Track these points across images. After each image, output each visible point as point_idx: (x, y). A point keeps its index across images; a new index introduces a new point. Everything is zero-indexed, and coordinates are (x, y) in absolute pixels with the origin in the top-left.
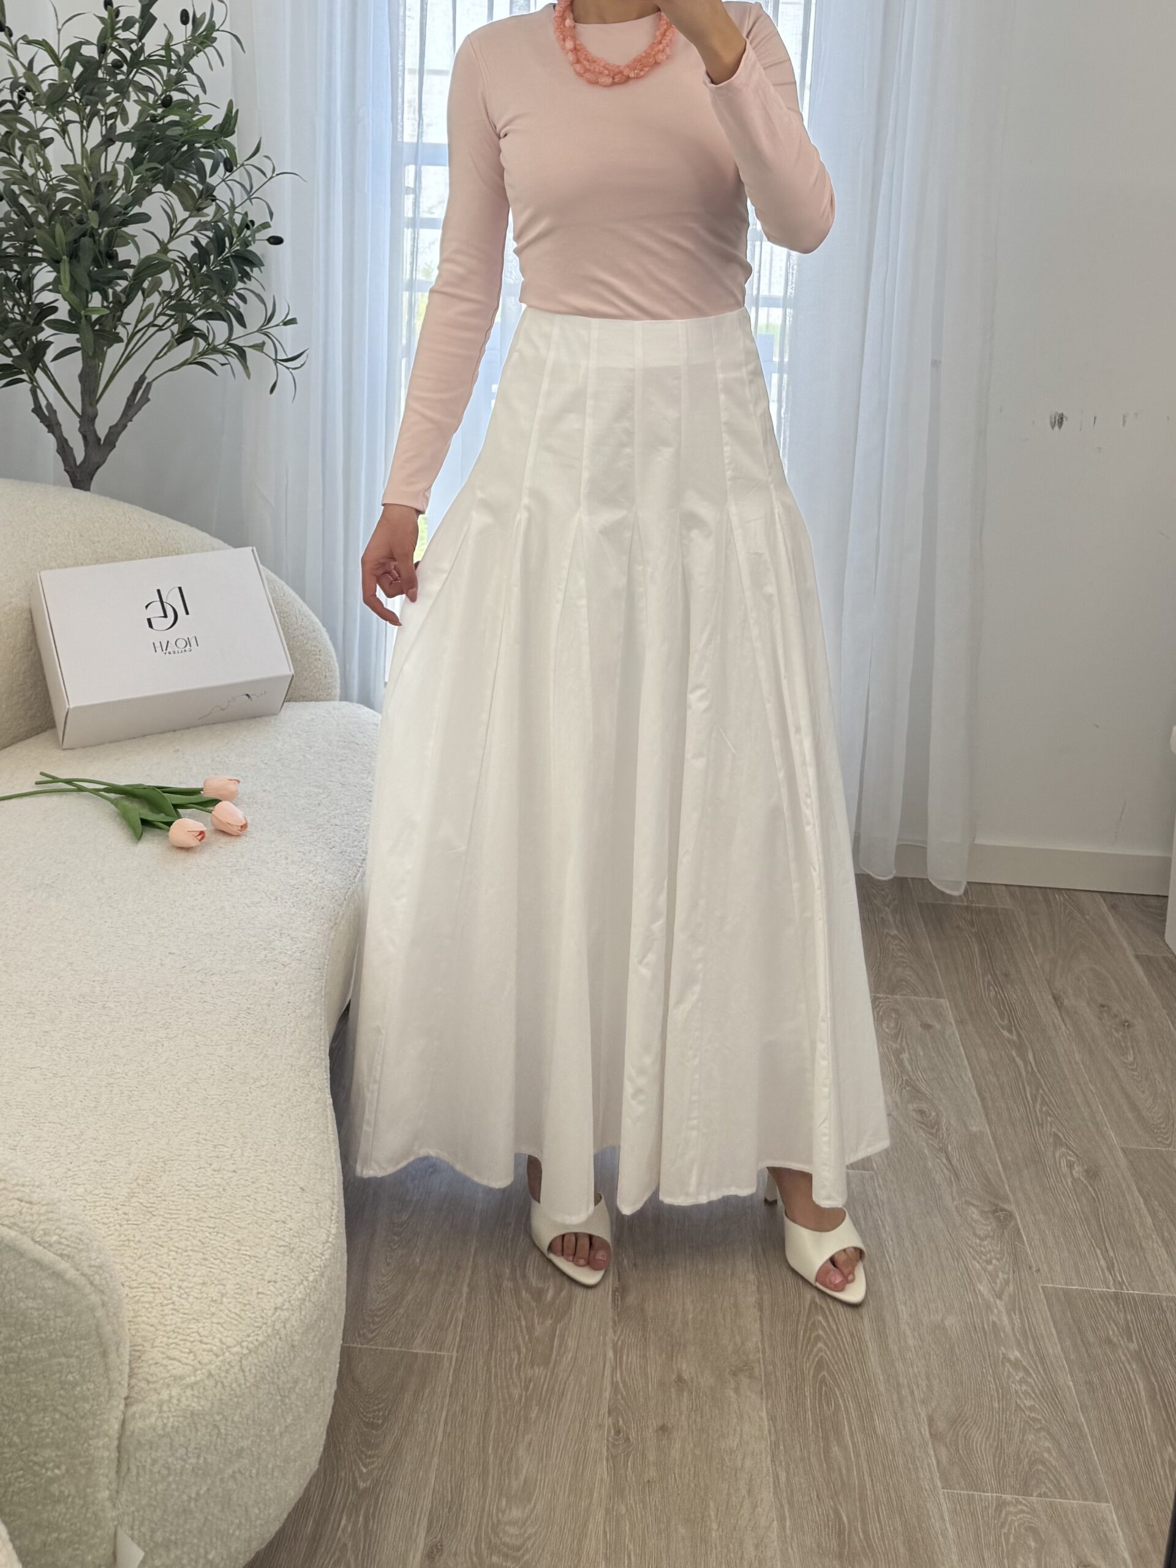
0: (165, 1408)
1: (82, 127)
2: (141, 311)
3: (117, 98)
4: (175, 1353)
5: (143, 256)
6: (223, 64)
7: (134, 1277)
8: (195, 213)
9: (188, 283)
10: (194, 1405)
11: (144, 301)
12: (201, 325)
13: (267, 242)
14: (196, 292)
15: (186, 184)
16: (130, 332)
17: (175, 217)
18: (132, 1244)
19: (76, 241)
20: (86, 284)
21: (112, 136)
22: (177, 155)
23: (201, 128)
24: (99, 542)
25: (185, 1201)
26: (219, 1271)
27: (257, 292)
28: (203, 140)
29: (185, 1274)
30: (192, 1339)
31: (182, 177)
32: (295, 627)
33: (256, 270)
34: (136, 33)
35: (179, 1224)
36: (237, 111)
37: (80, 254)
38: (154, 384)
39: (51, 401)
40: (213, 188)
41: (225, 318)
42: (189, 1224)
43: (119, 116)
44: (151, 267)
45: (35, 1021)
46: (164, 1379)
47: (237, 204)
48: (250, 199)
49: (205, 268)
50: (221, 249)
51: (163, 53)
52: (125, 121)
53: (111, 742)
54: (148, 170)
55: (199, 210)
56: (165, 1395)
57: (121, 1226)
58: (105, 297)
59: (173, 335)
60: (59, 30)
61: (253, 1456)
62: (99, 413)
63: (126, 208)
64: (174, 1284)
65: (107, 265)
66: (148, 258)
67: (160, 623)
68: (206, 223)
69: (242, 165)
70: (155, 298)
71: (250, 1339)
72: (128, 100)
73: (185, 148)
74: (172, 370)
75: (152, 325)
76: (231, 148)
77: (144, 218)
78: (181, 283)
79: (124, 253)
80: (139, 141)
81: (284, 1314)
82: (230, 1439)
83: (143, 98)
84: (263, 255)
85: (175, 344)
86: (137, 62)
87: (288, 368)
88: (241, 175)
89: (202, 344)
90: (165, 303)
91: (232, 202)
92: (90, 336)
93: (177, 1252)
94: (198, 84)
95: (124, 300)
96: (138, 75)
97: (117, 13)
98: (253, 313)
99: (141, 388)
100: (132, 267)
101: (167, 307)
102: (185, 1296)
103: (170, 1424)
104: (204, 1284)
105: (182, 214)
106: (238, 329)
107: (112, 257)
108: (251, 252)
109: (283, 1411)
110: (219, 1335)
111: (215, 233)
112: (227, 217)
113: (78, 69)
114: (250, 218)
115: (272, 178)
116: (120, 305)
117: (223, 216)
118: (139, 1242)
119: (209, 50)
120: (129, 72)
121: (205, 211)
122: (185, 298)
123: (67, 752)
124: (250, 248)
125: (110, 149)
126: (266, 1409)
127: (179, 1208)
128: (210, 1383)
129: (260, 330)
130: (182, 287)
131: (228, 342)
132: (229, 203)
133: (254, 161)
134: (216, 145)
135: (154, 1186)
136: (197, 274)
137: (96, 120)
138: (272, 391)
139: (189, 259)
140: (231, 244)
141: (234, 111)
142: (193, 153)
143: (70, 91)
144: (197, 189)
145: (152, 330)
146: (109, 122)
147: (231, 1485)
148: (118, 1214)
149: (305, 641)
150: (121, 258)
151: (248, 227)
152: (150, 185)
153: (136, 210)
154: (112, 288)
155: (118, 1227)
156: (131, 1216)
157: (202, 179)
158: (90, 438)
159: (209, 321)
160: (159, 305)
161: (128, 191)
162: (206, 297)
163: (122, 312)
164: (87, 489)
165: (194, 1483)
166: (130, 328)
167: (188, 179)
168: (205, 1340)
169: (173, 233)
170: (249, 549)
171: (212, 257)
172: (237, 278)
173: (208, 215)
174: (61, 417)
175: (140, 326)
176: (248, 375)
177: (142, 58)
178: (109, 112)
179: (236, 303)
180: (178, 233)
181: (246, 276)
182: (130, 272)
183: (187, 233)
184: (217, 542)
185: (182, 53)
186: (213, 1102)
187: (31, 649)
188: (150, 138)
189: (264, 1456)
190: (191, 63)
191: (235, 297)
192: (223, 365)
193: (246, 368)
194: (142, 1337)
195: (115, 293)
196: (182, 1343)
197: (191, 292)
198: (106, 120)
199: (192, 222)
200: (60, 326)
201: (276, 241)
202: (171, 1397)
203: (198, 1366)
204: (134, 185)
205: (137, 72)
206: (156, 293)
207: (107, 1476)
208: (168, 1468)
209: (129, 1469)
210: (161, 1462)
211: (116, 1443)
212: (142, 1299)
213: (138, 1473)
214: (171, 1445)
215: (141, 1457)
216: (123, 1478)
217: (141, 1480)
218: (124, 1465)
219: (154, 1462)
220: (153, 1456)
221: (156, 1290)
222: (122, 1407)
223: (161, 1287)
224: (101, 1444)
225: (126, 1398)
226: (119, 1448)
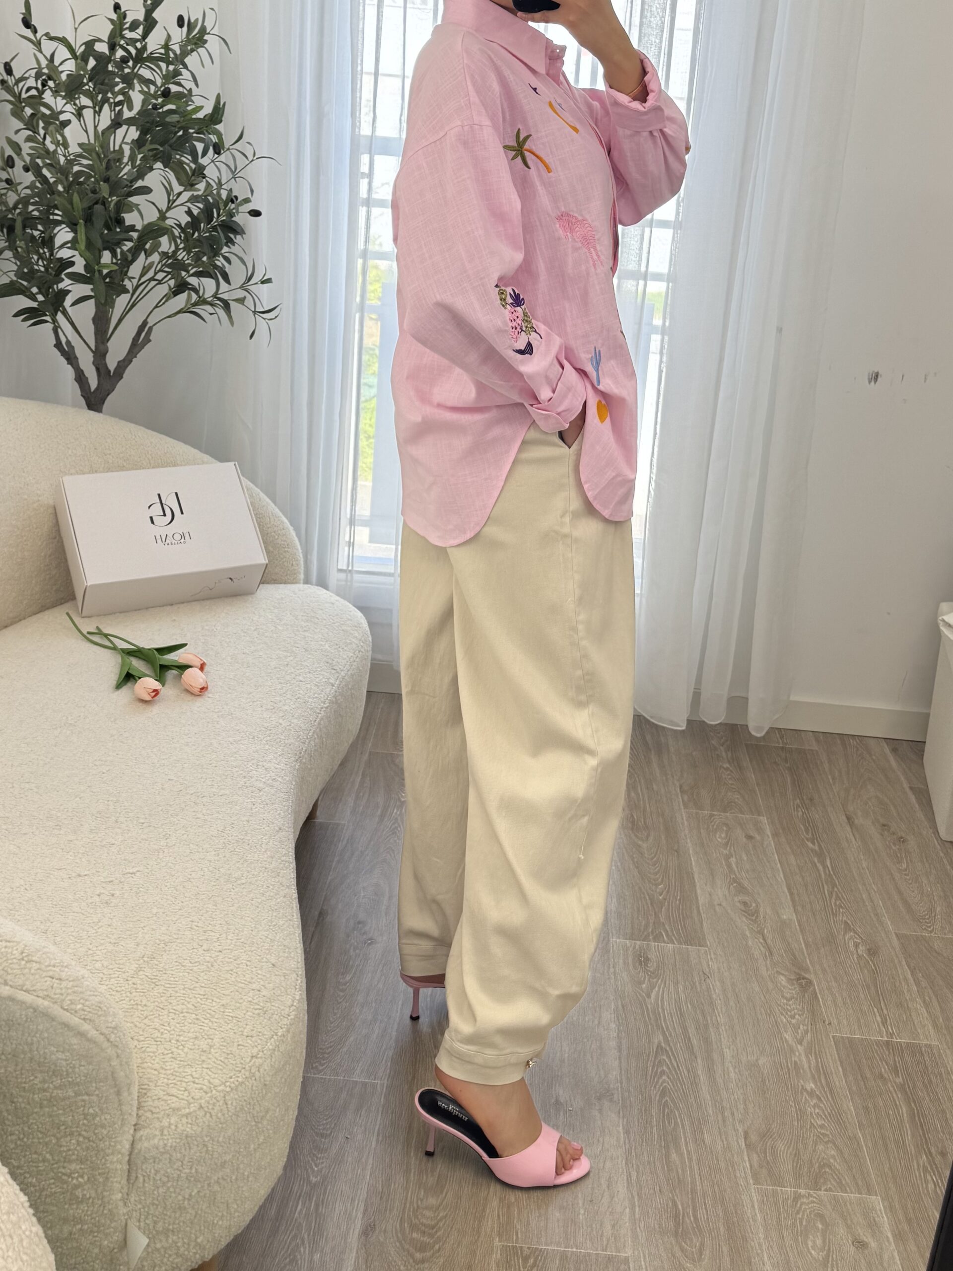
0: (166, 1132)
1: (95, 112)
2: (144, 267)
3: (124, 88)
4: (173, 1091)
5: (146, 222)
6: (213, 62)
7: (141, 1033)
8: (189, 187)
9: (182, 246)
10: (188, 1130)
11: (146, 259)
12: (193, 279)
13: (248, 215)
14: (189, 253)
15: (181, 163)
16: (135, 285)
17: (172, 189)
18: (140, 1007)
19: (90, 208)
20: (99, 244)
21: (120, 121)
22: (174, 139)
23: (194, 116)
24: (110, 454)
25: (181, 974)
26: (207, 1029)
27: (239, 255)
28: (196, 127)
29: (182, 1030)
30: (186, 1080)
31: (178, 157)
32: (269, 525)
33: (238, 237)
34: (141, 33)
35: (176, 992)
36: (224, 104)
37: (94, 219)
38: (154, 328)
39: (70, 339)
40: (204, 168)
41: (213, 276)
42: (184, 992)
43: (125, 104)
44: (153, 231)
45: (62, 832)
46: (164, 1110)
47: (223, 182)
48: (235, 178)
49: (196, 234)
50: (210, 218)
51: (162, 51)
52: (130, 108)
54: (149, 150)
55: (192, 185)
56: (165, 1123)
57: (131, 993)
58: (114, 254)
59: (170, 289)
60: (76, 29)
61: (233, 1166)
62: (110, 350)
63: (131, 182)
64: (173, 1038)
65: (115, 228)
66: (150, 224)
68: (197, 196)
69: (228, 149)
70: (155, 257)
71: (232, 1080)
72: (133, 91)
73: (181, 133)
74: (170, 315)
75: (152, 279)
76: (219, 135)
77: (146, 190)
78: (177, 246)
79: (130, 218)
80: (142, 125)
81: (258, 1061)
82: (216, 1155)
83: (147, 90)
84: (245, 224)
85: (172, 295)
86: (141, 58)
87: (264, 319)
88: (226, 156)
89: (194, 295)
90: (164, 262)
91: (220, 180)
92: (102, 287)
93: (175, 1014)
94: (191, 79)
95: (130, 258)
96: (141, 69)
97: (125, 16)
98: (236, 273)
99: (143, 331)
100: (137, 230)
101: (165, 265)
102: (181, 1047)
103: (169, 1145)
104: (196, 1038)
105: (177, 188)
106: (223, 285)
107: (120, 222)
108: (234, 222)
109: (257, 1133)
110: (207, 1077)
111: (205, 206)
112: (215, 192)
113: (92, 62)
114: (234, 194)
115: (253, 160)
116: (126, 262)
117: (211, 191)
118: (145, 1005)
119: (201, 50)
120: (134, 67)
121: (197, 186)
122: (180, 258)
124: (232, 217)
125: (118, 131)
126: (244, 1132)
127: (177, 979)
128: (201, 1113)
129: (242, 287)
130: (177, 249)
131: (215, 293)
132: (217, 181)
133: (237, 146)
134: (207, 131)
135: (157, 963)
136: (190, 239)
137: (106, 107)
138: (251, 337)
139: (183, 225)
140: (219, 215)
141: (222, 104)
142: (187, 138)
143: (85, 81)
144: (190, 168)
145: (153, 283)
146: (118, 109)
147: (216, 1188)
148: (128, 984)
149: (277, 537)
150: (127, 224)
151: (231, 200)
152: (152, 165)
153: (140, 183)
154: (120, 248)
155: (128, 994)
156: (139, 986)
157: (195, 159)
158: (102, 371)
159: (200, 276)
160: (159, 263)
161: (133, 167)
162: (197, 258)
163: (128, 268)
164: (99, 410)
165: (188, 1187)
166: (135, 282)
167: (183, 159)
168: (197, 1081)
169: (170, 204)
170: (231, 464)
171: (202, 225)
172: (222, 242)
173: (199, 190)
174: (78, 353)
175: (143, 280)
176: (232, 323)
177: (145, 55)
178: (117, 100)
179: (222, 264)
180: (174, 205)
181: (230, 240)
182: (135, 235)
183: (182, 205)
184: (206, 457)
185: (178, 52)
186: (203, 897)
187: (55, 538)
188: (152, 123)
189: (241, 1166)
190: (186, 60)
191: (220, 257)
192: (211, 314)
193: (230, 317)
194: (147, 1078)
195: (122, 252)
196: (179, 1083)
197: (185, 253)
198: (115, 107)
199: (186, 195)
200: (77, 278)
201: (256, 213)
202: (170, 1124)
203: (192, 1101)
204: (138, 162)
205: (141, 67)
206: (156, 253)
207: (120, 1183)
208: (168, 1177)
209: (137, 1177)
210: (162, 1172)
211: (127, 1158)
212: (148, 1050)
213: (144, 1181)
214: (170, 1159)
215: (147, 1168)
216: (133, 1184)
217: (146, 1185)
218: (134, 1175)
219: (157, 1172)
220: (156, 1168)
221: (159, 1043)
222: (132, 1131)
223: (162, 1040)
224: (115, 1159)
225: (135, 1125)
226: (129, 1162)
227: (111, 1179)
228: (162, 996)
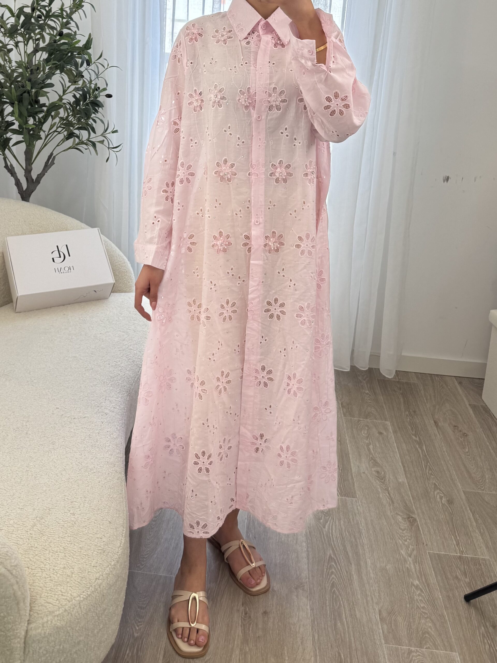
0: (45, 625)
1: (25, 44)
2: (51, 125)
3: (40, 31)
4: (50, 601)
5: (51, 102)
6: (86, 17)
8: (74, 83)
9: (71, 114)
10: (58, 624)
11: (52, 121)
12: (77, 132)
13: (105, 97)
14: (74, 117)
15: (71, 70)
17: (65, 84)
18: (33, 549)
19: (21, 95)
20: (27, 114)
21: (38, 49)
22: (66, 57)
23: (77, 45)
24: (32, 224)
25: (57, 528)
26: (71, 562)
27: (100, 118)
28: (77, 51)
30: (58, 594)
31: (69, 67)
32: (116, 261)
33: (100, 109)
34: (48, 3)
36: (92, 38)
37: (23, 100)
38: (56, 157)
39: (12, 163)
40: (82, 72)
41: (87, 129)
43: (41, 40)
44: (55, 107)
46: (45, 612)
47: (93, 79)
48: (98, 78)
49: (78, 108)
50: (85, 99)
51: (59, 11)
52: (44, 42)
53: (36, 310)
54: (53, 64)
55: (76, 82)
56: (45, 620)
57: (29, 540)
58: (35, 119)
59: (65, 136)
60: (15, 1)
62: (33, 168)
63: (44, 80)
65: (35, 105)
66: (53, 103)
67: (58, 260)
68: (78, 88)
69: (95, 63)
70: (57, 120)
71: (84, 593)
72: (45, 33)
73: (69, 54)
74: (64, 151)
75: (55, 131)
76: (90, 55)
77: (51, 85)
78: (68, 114)
79: (43, 100)
80: (49, 51)
81: (99, 582)
83: (52, 33)
84: (104, 102)
85: (66, 140)
86: (48, 15)
87: (114, 151)
88: (94, 67)
89: (77, 140)
90: (61, 122)
91: (90, 78)
92: (28, 136)
94: (75, 26)
95: (43, 120)
96: (49, 21)
98: (99, 128)
99: (51, 158)
100: (46, 106)
101: (62, 124)
103: (47, 633)
104: (64, 568)
105: (68, 83)
106: (92, 134)
107: (37, 101)
108: (98, 101)
109: (99, 623)
111: (83, 93)
112: (88, 85)
113: (22, 18)
114: (98, 86)
115: (108, 69)
116: (41, 123)
117: (86, 85)
119: (80, 11)
120: (45, 20)
121: (79, 82)
122: (70, 120)
123: (17, 314)
124: (98, 99)
125: (37, 54)
126: (91, 623)
129: (102, 135)
130: (68, 115)
131: (88, 140)
132: (89, 80)
133: (100, 61)
134: (84, 53)
135: (44, 521)
136: (75, 110)
137: (31, 41)
138: (107, 161)
139: (72, 103)
140: (90, 97)
142: (73, 57)
143: (19, 28)
144: (75, 72)
145: (56, 133)
146: (37, 42)
148: (28, 534)
149: (120, 267)
150: (41, 102)
151: (97, 90)
152: (55, 71)
153: (48, 81)
154: (38, 116)
155: (27, 540)
156: (33, 535)
157: (77, 68)
158: (29, 179)
159: (80, 131)
160: (59, 123)
161: (45, 73)
162: (79, 120)
163: (42, 126)
164: (28, 201)
166: (46, 133)
167: (72, 68)
168: (64, 594)
169: (64, 91)
170: (96, 229)
171: (81, 103)
172: (92, 112)
173: (80, 85)
174: (16, 170)
175: (51, 131)
176: (97, 154)
177: (51, 14)
178: (37, 38)
179: (92, 123)
180: (66, 92)
181: (97, 111)
182: (45, 109)
183: (70, 92)
184: (83, 225)
185: (68, 12)
188: (54, 50)
190: (72, 16)
191: (91, 120)
192: (86, 149)
193: (96, 151)
194: (36, 593)
195: (39, 118)
196: (54, 596)
197: (72, 118)
198: (36, 41)
199: (73, 87)
200: (15, 132)
201: (109, 96)
202: (48, 621)
203: (61, 606)
204: (47, 71)
206: (58, 117)
207: (19, 654)
208: (47, 651)
209: (29, 651)
210: (43, 648)
211: (23, 640)
212: (37, 575)
213: (33, 653)
214: (48, 641)
215: (34, 646)
216: (27, 655)
217: (34, 656)
218: (27, 650)
219: (40, 648)
220: (40, 646)
221: (43, 571)
222: (26, 625)
223: (45, 569)
224: (16, 641)
225: (28, 620)
226: (25, 643)
227: (14, 653)
228: (46, 542)
